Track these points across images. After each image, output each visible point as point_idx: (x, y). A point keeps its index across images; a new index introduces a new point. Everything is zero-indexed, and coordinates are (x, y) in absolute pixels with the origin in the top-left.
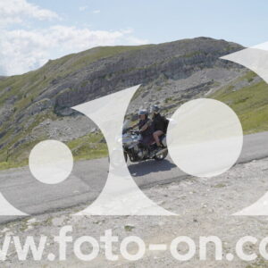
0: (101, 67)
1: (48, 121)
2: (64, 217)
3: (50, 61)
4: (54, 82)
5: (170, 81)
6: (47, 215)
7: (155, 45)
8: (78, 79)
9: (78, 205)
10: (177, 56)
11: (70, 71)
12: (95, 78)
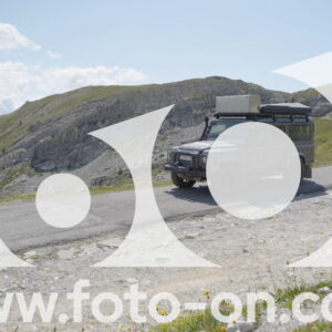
0: (92, 111)
1: (24, 177)
2: (73, 250)
3: (28, 103)
4: (32, 129)
5: (177, 129)
6: (49, 248)
7: (158, 86)
8: (62, 126)
9: (90, 237)
10: (186, 99)
11: (51, 115)
12: (83, 124)
